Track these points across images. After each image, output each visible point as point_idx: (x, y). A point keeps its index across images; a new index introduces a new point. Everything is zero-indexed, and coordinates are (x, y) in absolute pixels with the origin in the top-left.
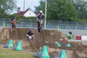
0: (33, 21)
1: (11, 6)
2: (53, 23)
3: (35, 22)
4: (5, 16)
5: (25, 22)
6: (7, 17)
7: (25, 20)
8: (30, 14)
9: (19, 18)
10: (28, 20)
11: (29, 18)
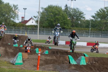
0: (32, 29)
1: (13, 16)
2: (49, 30)
3: (34, 30)
4: (8, 24)
5: (25, 30)
6: (9, 25)
7: (26, 28)
8: (33, 22)
9: (20, 26)
10: (28, 28)
11: (29, 26)
